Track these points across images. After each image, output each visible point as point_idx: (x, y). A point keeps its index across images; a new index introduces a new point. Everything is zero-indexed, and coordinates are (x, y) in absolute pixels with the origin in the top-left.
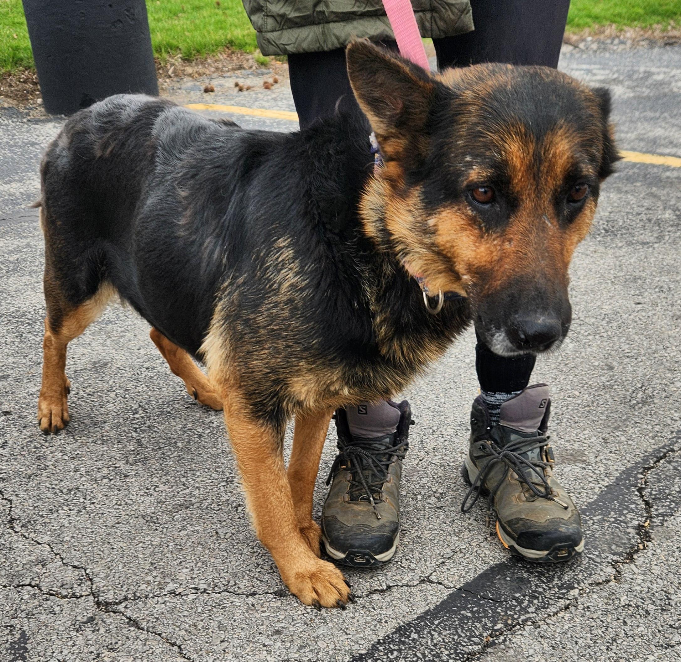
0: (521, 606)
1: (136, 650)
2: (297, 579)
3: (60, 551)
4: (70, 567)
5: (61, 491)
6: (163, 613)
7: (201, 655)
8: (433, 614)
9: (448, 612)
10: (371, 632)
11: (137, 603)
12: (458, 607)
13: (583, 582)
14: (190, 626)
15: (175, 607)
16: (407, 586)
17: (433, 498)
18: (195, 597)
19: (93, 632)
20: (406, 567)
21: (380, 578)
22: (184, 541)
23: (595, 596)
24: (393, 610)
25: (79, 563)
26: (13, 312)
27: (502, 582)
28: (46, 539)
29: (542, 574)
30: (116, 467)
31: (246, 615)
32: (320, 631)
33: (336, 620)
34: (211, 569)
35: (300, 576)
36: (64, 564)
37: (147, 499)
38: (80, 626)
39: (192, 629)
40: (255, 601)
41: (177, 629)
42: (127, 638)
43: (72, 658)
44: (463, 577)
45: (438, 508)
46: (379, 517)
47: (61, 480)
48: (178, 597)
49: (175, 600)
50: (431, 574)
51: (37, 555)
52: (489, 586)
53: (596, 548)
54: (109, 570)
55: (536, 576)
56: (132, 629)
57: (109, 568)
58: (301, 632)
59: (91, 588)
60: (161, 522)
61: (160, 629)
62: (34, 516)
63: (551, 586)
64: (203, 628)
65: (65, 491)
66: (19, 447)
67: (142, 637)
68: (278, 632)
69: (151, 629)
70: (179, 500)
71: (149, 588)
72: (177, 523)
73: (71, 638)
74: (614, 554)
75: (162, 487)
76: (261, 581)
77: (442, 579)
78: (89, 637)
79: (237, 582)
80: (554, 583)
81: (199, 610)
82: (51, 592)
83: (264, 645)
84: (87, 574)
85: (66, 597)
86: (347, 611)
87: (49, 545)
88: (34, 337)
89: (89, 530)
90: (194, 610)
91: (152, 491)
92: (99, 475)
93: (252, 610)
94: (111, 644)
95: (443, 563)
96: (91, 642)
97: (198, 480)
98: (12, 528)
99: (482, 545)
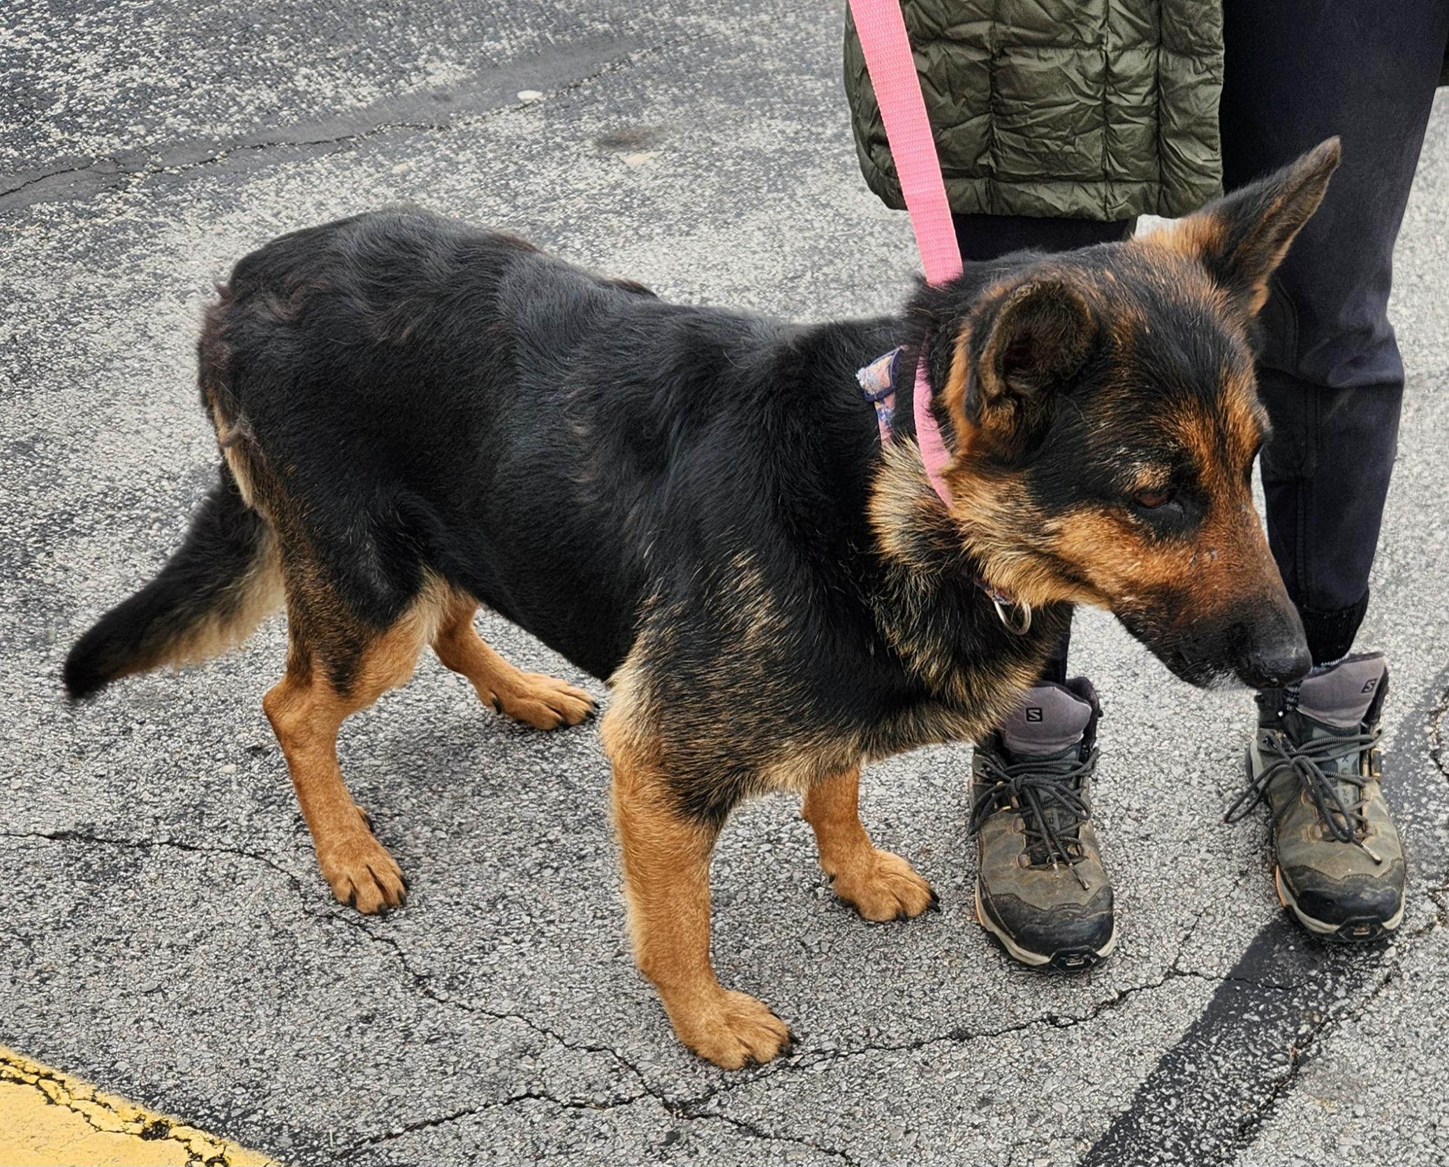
3: (548, 1025)
4: (584, 1051)
6: (787, 1104)
8: (1204, 1027)
9: (1225, 1019)
10: (1125, 1075)
11: (735, 1095)
12: (1235, 1009)
14: (842, 1118)
15: (802, 1090)
16: (1148, 987)
18: (825, 1067)
19: (689, 1156)
20: (1135, 955)
21: (1102, 981)
22: (755, 969)
23: (1421, 954)
24: (1144, 1032)
25: (594, 1042)
27: (1285, 954)
28: (507, 1005)
31: (923, 1082)
32: (1049, 1087)
33: (1064, 1064)
34: (827, 1013)
36: (568, 1046)
38: (661, 1151)
39: (849, 1122)
41: (825, 1126)
42: (752, 1156)
45: (1143, 839)
46: (1087, 886)
48: (799, 1072)
49: (795, 1078)
50: (1177, 961)
51: (510, 1038)
52: (1269, 966)
56: (751, 1139)
57: (652, 1041)
58: (1021, 1094)
59: (643, 1083)
61: (797, 1131)
64: (864, 1115)
67: (776, 1149)
68: (985, 1101)
69: (782, 1135)
74: (1428, 878)
76: (919, 1020)
81: (844, 1088)
82: (576, 1102)
83: (974, 1127)
84: (620, 1059)
85: (606, 1105)
87: (520, 1017)
90: (836, 1088)
93: (928, 1072)
95: (1187, 937)
98: (430, 994)
99: (1234, 896)
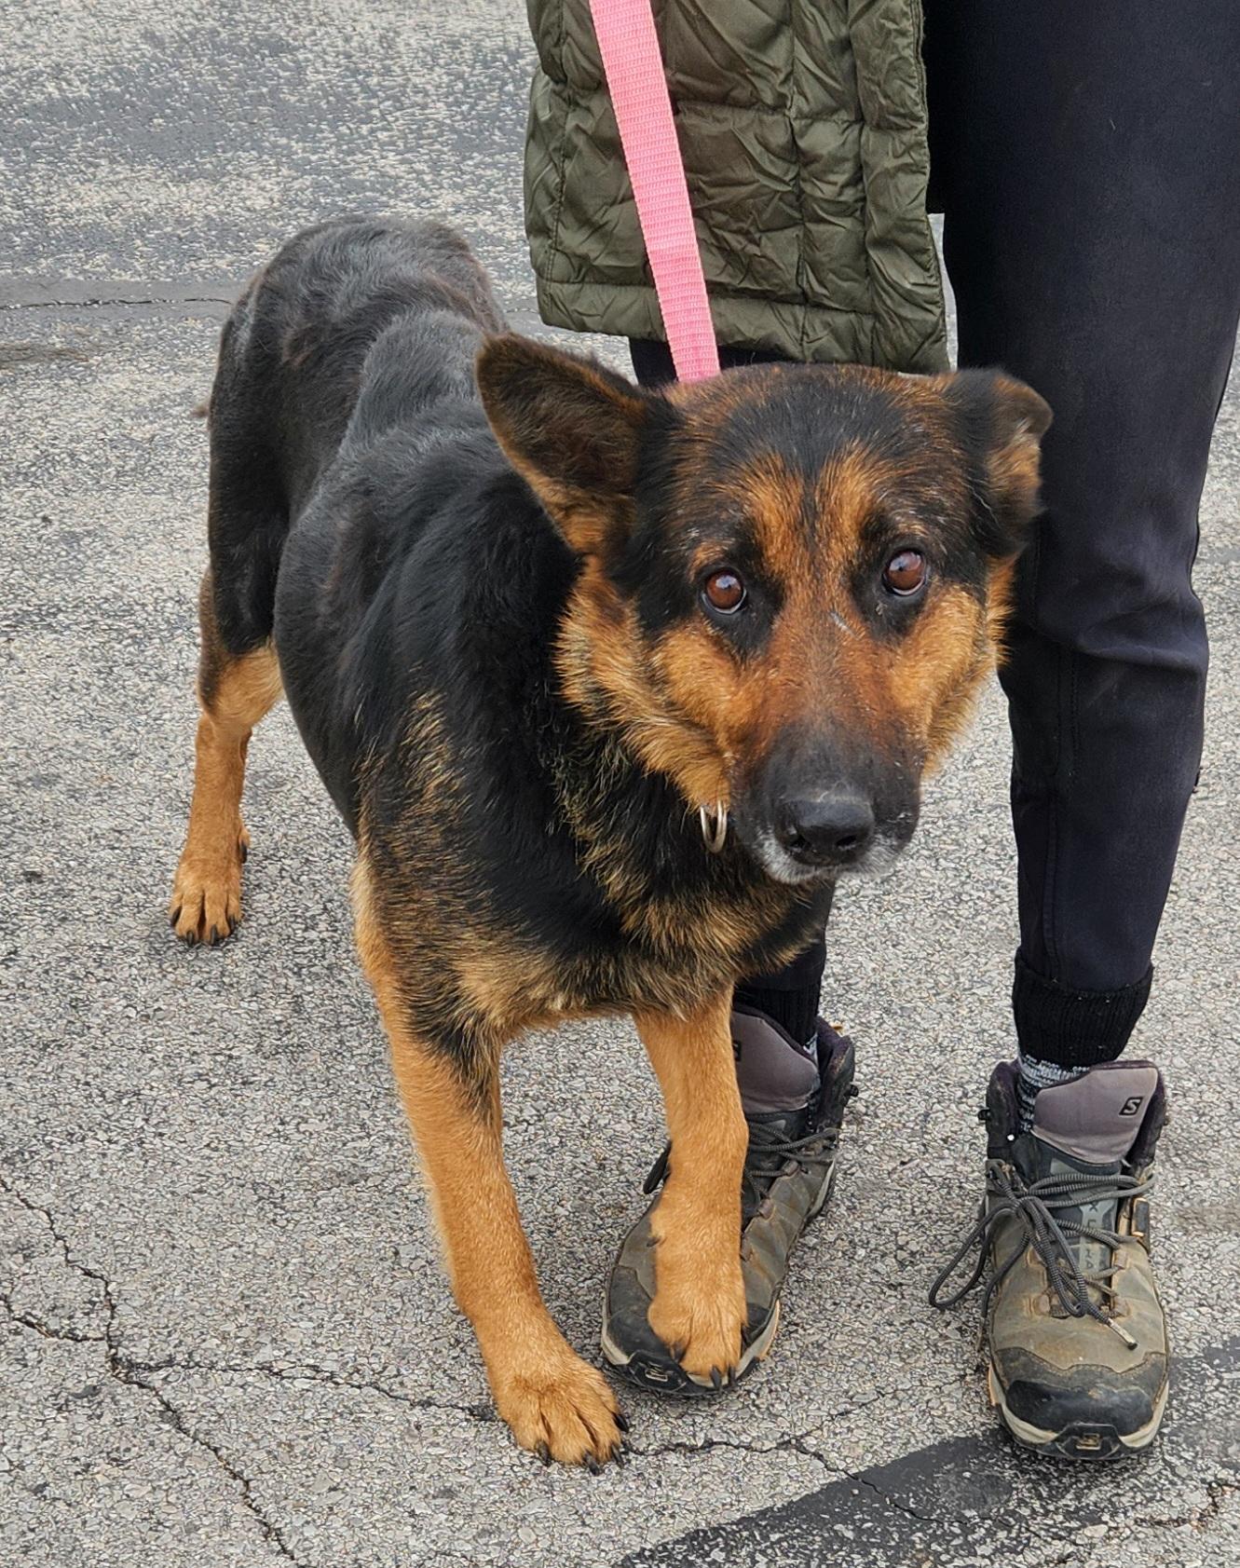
0: (966, 1538)
1: (163, 1472)
3: (67, 1233)
4: (79, 1272)
5: (103, 1095)
6: (234, 1408)
7: (284, 1508)
8: (775, 1518)
9: (809, 1520)
10: (634, 1531)
11: (190, 1376)
12: (832, 1514)
13: (1125, 1513)
14: (279, 1445)
15: (262, 1400)
16: (748, 1448)
17: (890, 1260)
18: (307, 1387)
19: (90, 1418)
20: (764, 1407)
21: (699, 1420)
22: (323, 1258)
23: (1136, 1548)
24: (698, 1494)
25: (97, 1266)
26: (107, 600)
27: (952, 1478)
28: (46, 1198)
29: (1045, 1478)
30: (230, 1057)
31: (398, 1444)
32: (533, 1509)
33: (572, 1491)
34: (359, 1332)
35: (520, 1384)
36: (68, 1261)
37: (277, 1147)
38: (67, 1400)
39: (282, 1451)
40: (423, 1419)
41: (253, 1446)
42: (152, 1444)
43: (37, 1462)
44: (875, 1453)
45: (891, 1286)
47: (108, 1068)
48: (274, 1379)
49: (266, 1385)
50: (808, 1434)
51: (21, 1231)
52: (919, 1484)
53: (1192, 1445)
54: (153, 1294)
55: (1030, 1480)
56: (166, 1427)
57: (155, 1288)
58: (494, 1502)
59: (108, 1326)
60: (288, 1206)
61: (219, 1439)
62: (34, 1141)
63: (1051, 1508)
64: (303, 1453)
65: (110, 1094)
66: (39, 970)
67: (181, 1448)
69: (201, 1436)
70: (340, 1162)
71: (223, 1348)
72: (320, 1215)
73: (44, 1421)
74: (1225, 1465)
75: (314, 1124)
76: (452, 1378)
77: (829, 1447)
78: (79, 1428)
79: (403, 1371)
80: (1060, 1504)
81: (308, 1416)
82: (29, 1318)
83: (412, 1514)
84: (108, 1293)
85: (55, 1333)
86: (601, 1478)
87: (49, 1214)
88: (137, 680)
89: (138, 1196)
90: (299, 1413)
91: (290, 1128)
92: (190, 1070)
93: (413, 1437)
94: (118, 1449)
95: (845, 1414)
96: (79, 1438)
97: (397, 1121)
99: (946, 1389)
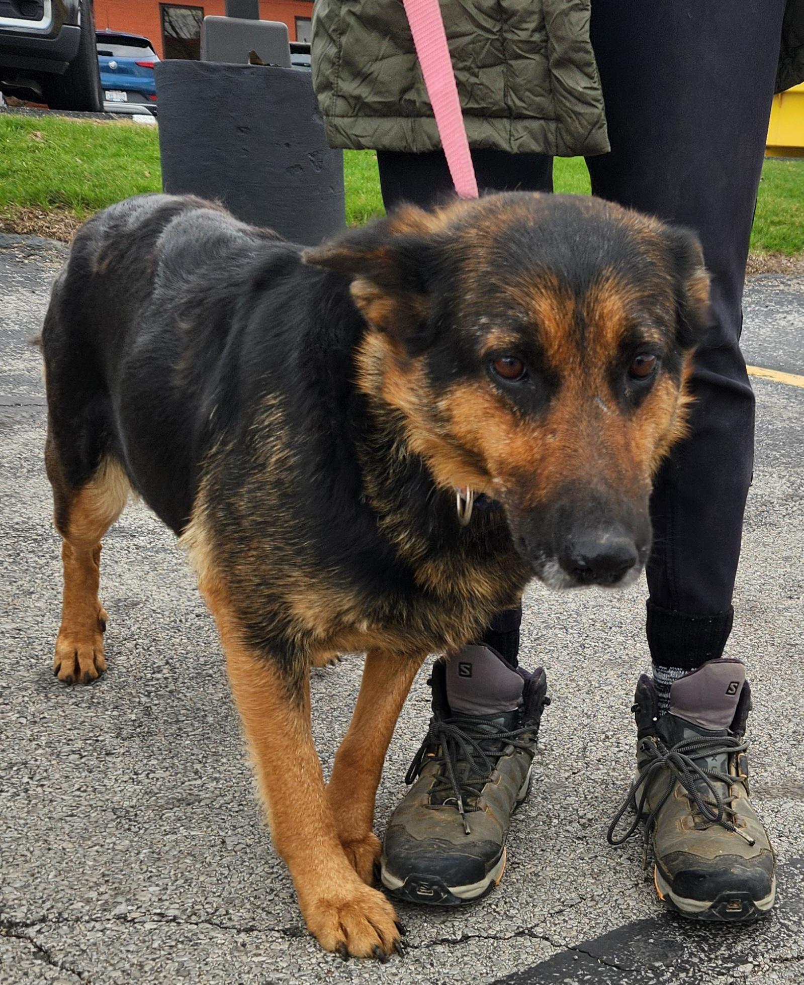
0: (657, 980)
2: (318, 908)
8: (520, 978)
9: (545, 978)
12: (561, 973)
13: (763, 955)
16: (494, 937)
17: (575, 825)
20: (502, 913)
21: (457, 923)
22: (167, 848)
27: (641, 944)
29: (705, 939)
33: (367, 975)
34: (196, 890)
35: (325, 904)
37: (130, 787)
40: (248, 940)
44: (584, 933)
45: (578, 838)
46: (468, 831)
50: (536, 925)
52: (619, 949)
55: (694, 941)
60: (140, 820)
63: (712, 956)
65: (5, 763)
72: (165, 823)
76: (269, 913)
77: (552, 933)
79: (231, 911)
80: (718, 953)
86: (387, 965)
92: (67, 748)
95: (560, 912)
99: (627, 893)
